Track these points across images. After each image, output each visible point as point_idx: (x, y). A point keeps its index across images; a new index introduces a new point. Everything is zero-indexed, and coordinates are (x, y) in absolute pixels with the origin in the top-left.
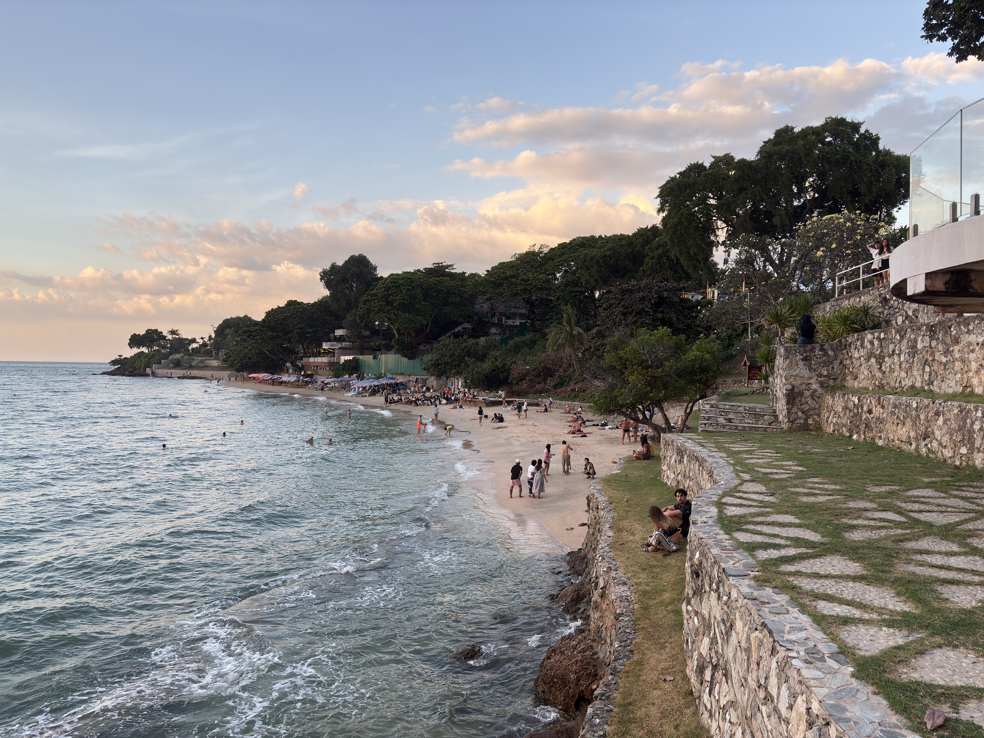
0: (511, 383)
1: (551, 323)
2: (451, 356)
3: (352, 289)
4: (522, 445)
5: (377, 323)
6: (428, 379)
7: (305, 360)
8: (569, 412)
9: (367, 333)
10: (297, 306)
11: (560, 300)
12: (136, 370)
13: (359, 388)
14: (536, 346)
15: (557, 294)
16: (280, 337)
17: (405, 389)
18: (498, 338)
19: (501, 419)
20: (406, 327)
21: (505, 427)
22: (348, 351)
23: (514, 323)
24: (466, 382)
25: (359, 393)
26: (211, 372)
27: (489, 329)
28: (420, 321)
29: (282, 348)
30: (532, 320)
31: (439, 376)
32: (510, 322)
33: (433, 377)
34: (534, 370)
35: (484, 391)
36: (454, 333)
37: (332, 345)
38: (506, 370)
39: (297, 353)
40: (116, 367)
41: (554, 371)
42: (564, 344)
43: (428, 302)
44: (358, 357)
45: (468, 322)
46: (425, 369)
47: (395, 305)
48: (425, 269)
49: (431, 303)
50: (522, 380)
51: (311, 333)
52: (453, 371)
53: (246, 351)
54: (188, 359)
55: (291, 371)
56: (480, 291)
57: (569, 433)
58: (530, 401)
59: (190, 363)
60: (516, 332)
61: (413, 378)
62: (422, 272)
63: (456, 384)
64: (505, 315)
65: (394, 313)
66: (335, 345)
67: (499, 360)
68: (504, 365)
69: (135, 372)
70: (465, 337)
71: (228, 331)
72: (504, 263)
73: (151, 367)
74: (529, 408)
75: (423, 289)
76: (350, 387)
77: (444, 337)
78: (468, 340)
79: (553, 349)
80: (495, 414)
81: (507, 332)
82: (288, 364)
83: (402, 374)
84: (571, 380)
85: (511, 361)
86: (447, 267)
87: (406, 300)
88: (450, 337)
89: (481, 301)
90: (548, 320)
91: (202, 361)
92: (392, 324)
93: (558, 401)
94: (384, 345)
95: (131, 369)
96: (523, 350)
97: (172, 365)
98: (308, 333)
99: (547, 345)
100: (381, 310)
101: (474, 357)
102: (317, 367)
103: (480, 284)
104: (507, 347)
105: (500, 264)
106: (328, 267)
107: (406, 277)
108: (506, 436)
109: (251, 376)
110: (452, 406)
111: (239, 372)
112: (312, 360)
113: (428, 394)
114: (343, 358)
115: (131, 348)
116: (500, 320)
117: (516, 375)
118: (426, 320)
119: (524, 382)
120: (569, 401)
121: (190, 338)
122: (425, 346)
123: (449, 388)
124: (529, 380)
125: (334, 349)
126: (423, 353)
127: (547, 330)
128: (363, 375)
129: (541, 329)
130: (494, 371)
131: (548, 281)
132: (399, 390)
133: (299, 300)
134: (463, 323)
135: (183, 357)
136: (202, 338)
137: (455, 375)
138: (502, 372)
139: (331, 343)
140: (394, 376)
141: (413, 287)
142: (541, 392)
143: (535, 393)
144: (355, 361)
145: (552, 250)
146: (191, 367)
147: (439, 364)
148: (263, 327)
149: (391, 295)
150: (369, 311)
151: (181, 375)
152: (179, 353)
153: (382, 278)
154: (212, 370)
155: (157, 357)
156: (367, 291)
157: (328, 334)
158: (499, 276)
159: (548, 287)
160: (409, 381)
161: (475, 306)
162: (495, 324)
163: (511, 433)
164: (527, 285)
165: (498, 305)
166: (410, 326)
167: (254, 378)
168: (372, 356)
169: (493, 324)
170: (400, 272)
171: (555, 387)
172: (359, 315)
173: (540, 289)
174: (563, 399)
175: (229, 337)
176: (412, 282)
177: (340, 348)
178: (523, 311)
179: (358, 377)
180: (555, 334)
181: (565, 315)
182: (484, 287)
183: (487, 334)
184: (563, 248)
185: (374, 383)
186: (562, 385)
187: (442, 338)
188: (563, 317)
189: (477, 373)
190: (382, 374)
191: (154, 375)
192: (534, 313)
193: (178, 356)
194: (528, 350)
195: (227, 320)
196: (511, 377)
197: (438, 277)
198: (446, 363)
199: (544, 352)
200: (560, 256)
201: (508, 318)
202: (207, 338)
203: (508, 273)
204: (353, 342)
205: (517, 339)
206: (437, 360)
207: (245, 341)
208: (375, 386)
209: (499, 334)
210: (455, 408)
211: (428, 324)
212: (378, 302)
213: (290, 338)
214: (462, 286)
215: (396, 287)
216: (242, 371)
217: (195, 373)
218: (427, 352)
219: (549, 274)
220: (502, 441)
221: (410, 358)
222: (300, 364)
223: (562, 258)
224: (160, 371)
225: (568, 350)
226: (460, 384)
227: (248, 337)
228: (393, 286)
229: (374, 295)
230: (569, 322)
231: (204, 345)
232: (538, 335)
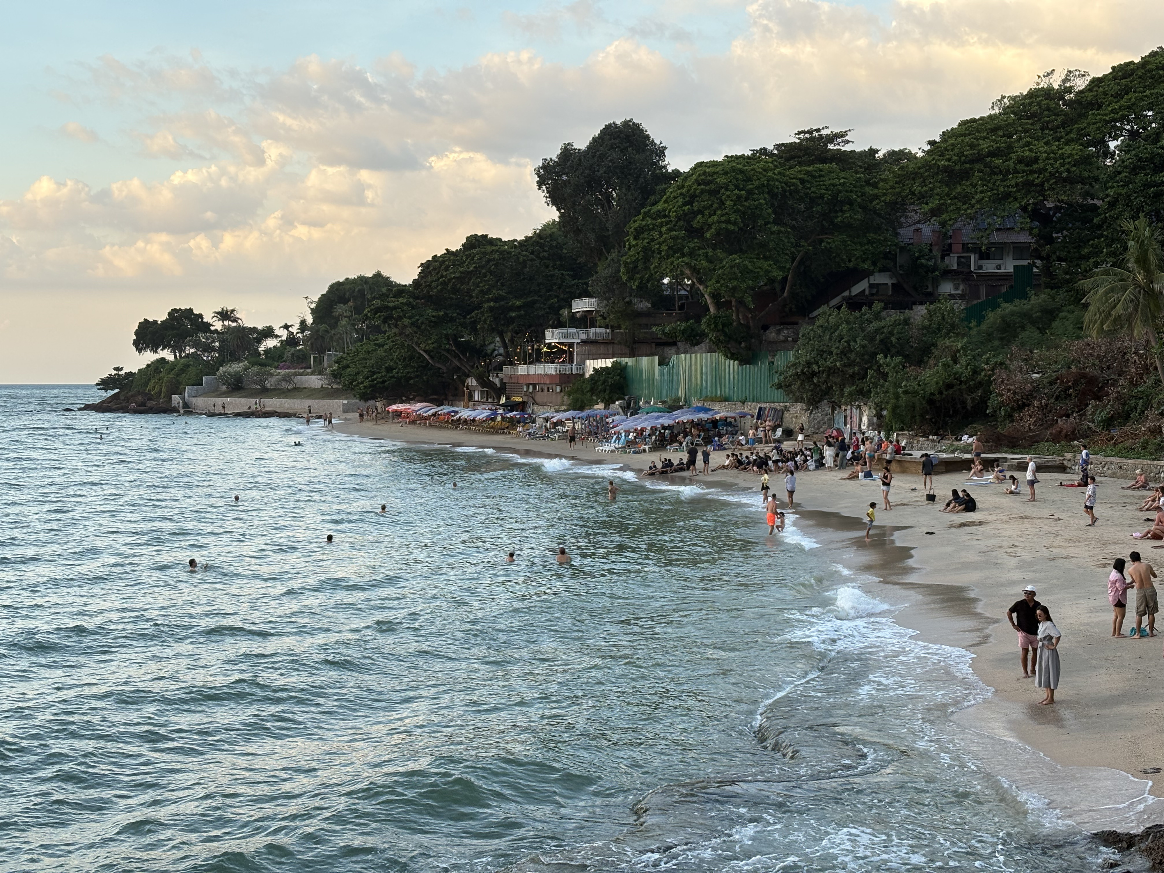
0: (994, 415)
1: (1096, 265)
2: (843, 353)
3: (609, 203)
4: (1023, 565)
5: (666, 281)
6: (787, 409)
7: (508, 370)
8: (1144, 487)
9: (644, 305)
10: (489, 248)
11: (1119, 208)
12: (150, 399)
13: (628, 432)
14: (1055, 324)
15: (1111, 192)
16: (452, 320)
17: (734, 434)
18: (959, 306)
19: (969, 505)
20: (734, 289)
21: (980, 523)
22: (602, 349)
23: (999, 267)
24: (879, 416)
25: (630, 444)
26: (308, 402)
27: (936, 283)
28: (767, 272)
29: (458, 344)
30: (1047, 258)
31: (813, 403)
32: (989, 267)
33: (799, 406)
34: (1051, 383)
35: (926, 435)
36: (850, 297)
37: (567, 336)
38: (980, 384)
39: (491, 355)
40: (111, 393)
41: (1106, 384)
42: (1130, 315)
43: (785, 225)
44: (624, 360)
45: (884, 270)
46: (779, 386)
47: (708, 235)
48: (778, 147)
49: (793, 228)
50: (1021, 408)
51: (519, 308)
52: (847, 390)
53: (381, 352)
54: (258, 374)
55: (477, 396)
56: (913, 193)
57: (1144, 537)
58: (1042, 459)
59: (261, 382)
60: (1004, 290)
61: (752, 408)
62: (772, 155)
63: (856, 419)
64: (976, 249)
65: (706, 255)
66: (573, 336)
67: (963, 361)
68: (976, 372)
69: (150, 404)
70: (877, 306)
71: (340, 309)
72: (973, 120)
73: (181, 393)
74: (1040, 476)
75: (773, 195)
76: (607, 430)
77: (824, 308)
78: (884, 314)
79: (1101, 330)
80: (955, 492)
81: (983, 291)
82: (472, 382)
83: (726, 399)
84: (1148, 405)
85: (993, 361)
86: (832, 138)
87: (735, 223)
88: (839, 308)
89: (916, 217)
90: (1087, 258)
91: (287, 379)
92: (701, 282)
93: (1116, 460)
94: (683, 332)
95: (140, 398)
96: (1024, 335)
97: (224, 388)
98: (512, 309)
99: (1086, 319)
100: (675, 250)
101: (898, 353)
102: (534, 386)
103: (914, 175)
104: (984, 327)
105: (963, 123)
106: (554, 154)
107: (733, 169)
108: (983, 545)
109: (392, 408)
110: (846, 474)
111: (366, 400)
112: (522, 370)
113: (787, 446)
114: (592, 365)
115: (140, 350)
116: (964, 263)
117: (1007, 395)
118: (782, 268)
119: (1026, 412)
120: (1144, 457)
121: (260, 327)
122: (779, 332)
123: (839, 430)
124: (1041, 408)
125: (571, 345)
126: (775, 347)
127: (1085, 283)
128: (637, 403)
129: (1068, 281)
130: (949, 386)
131: (1086, 161)
132: (720, 436)
133: (493, 235)
134: (872, 273)
135: (246, 369)
136: (286, 327)
137: (852, 399)
138: (971, 390)
139: (564, 331)
140: (707, 405)
141: (750, 192)
142: (1072, 436)
143: (1056, 439)
144: (619, 370)
145: (1096, 82)
146: (264, 392)
147: (814, 374)
148: (417, 298)
149: (700, 212)
150: (647, 253)
151: (245, 409)
152: (238, 360)
153: (676, 173)
154: (308, 397)
155: (192, 371)
156: (643, 206)
157: (556, 310)
158: (961, 154)
159: (1086, 174)
160: (743, 416)
161: (901, 231)
162: (950, 272)
163: (996, 536)
164: (1032, 172)
165: (959, 224)
166: (743, 286)
167: (398, 414)
168: (655, 359)
169: (947, 274)
170: (720, 158)
171: (1108, 423)
172: (626, 263)
173: (1065, 180)
174: (1128, 452)
175: (344, 322)
176: (749, 180)
177: (584, 342)
178: (1024, 238)
179: (626, 408)
180: (1106, 293)
181: (1131, 243)
182: (924, 184)
183: (930, 297)
184: (1124, 77)
185: (661, 421)
186: (1126, 417)
187: (820, 310)
188: (1126, 249)
189: (906, 392)
190: (679, 400)
191: (189, 410)
192: (1050, 241)
193: (236, 367)
194: (1036, 334)
195: (338, 284)
196: (993, 402)
197: (811, 163)
198: (831, 371)
199: (1078, 338)
200: (1118, 96)
201: (985, 256)
202: (297, 326)
203: (984, 146)
204: (613, 328)
205: (1008, 308)
206: (809, 364)
207: (377, 330)
208: (664, 428)
209: (962, 297)
210: (854, 477)
211: (785, 279)
212: (670, 230)
213: (474, 323)
214: (868, 183)
215: (711, 193)
216: (374, 398)
217: (272, 403)
218: (784, 345)
219: (1089, 144)
220: (972, 557)
221: (744, 361)
222: (497, 381)
223: (1123, 102)
224: (199, 402)
225: (1140, 331)
226: (865, 419)
227: (385, 321)
228: (703, 192)
229: (660, 214)
230: (1143, 261)
231: (292, 341)
232: (1062, 295)
